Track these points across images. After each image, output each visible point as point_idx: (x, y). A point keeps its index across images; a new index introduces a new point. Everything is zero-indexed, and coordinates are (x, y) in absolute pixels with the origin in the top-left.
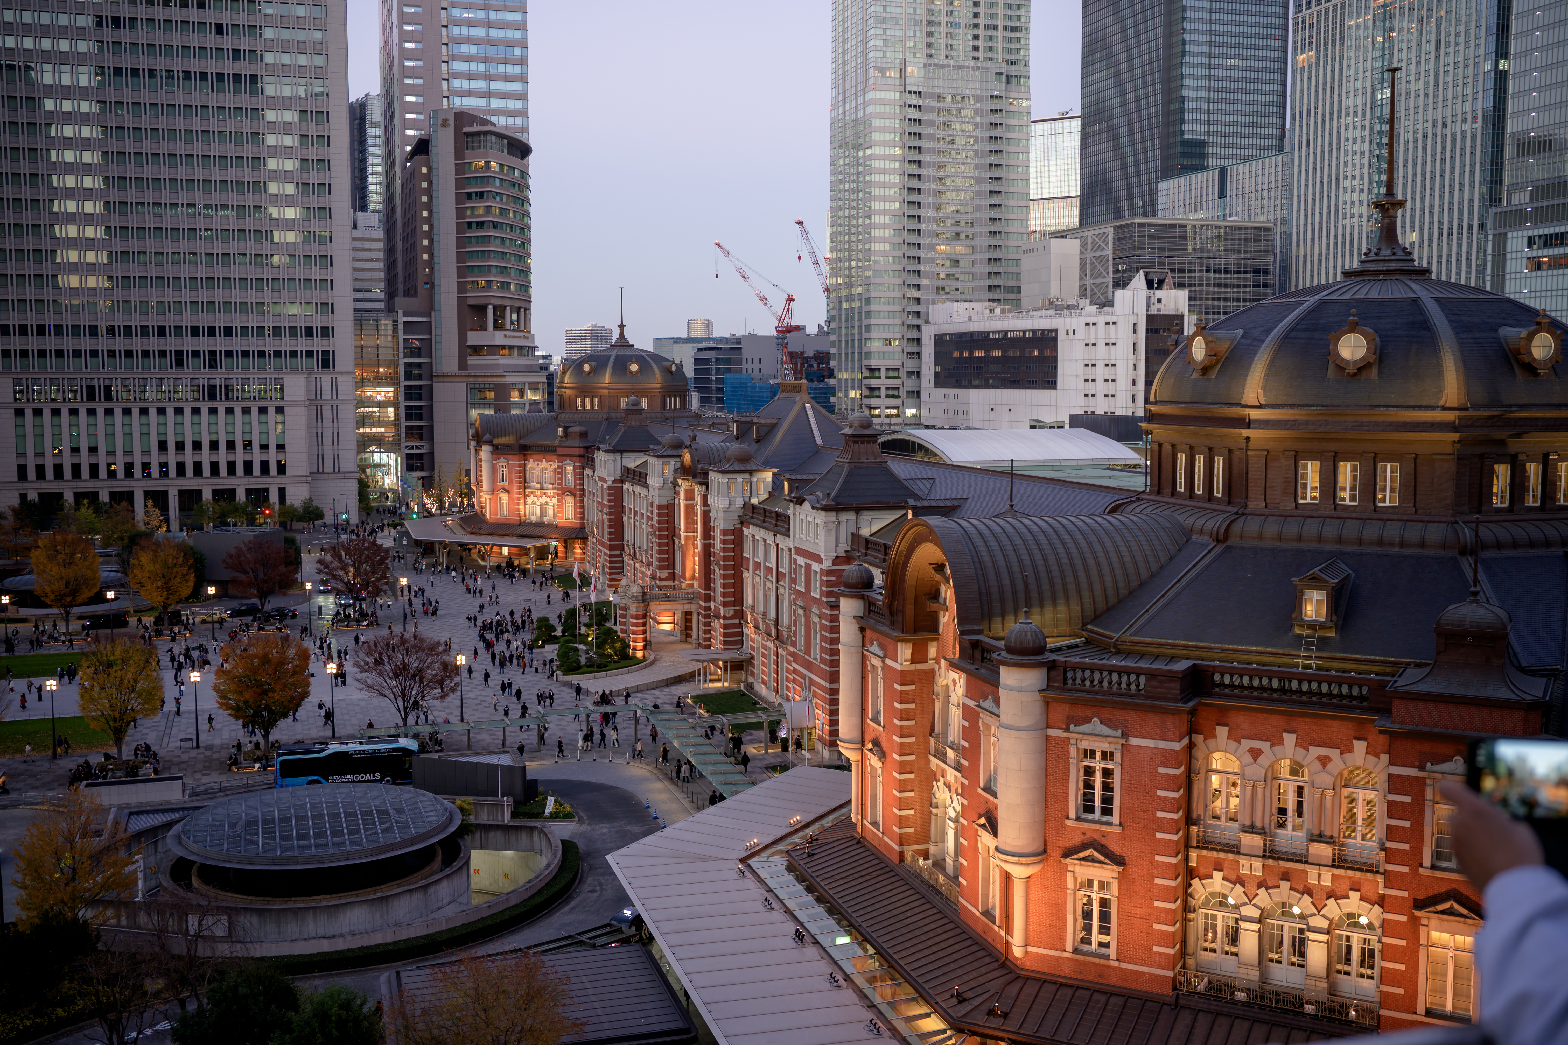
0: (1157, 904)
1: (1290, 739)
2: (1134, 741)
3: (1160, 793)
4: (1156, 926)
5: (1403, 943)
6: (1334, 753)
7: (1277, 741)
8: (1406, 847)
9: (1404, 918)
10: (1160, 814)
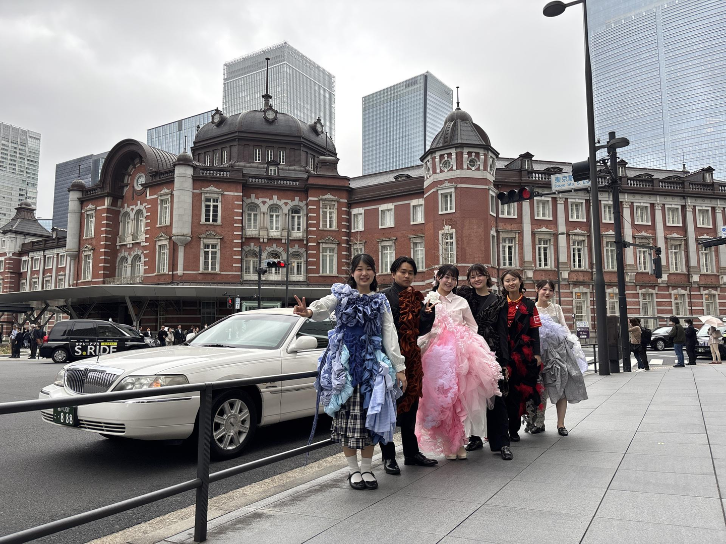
0: (234, 249)
1: (275, 197)
2: (226, 193)
3: (235, 210)
4: (234, 257)
5: (315, 252)
6: (289, 201)
7: (271, 199)
8: (315, 222)
9: (315, 244)
10: (235, 218)
